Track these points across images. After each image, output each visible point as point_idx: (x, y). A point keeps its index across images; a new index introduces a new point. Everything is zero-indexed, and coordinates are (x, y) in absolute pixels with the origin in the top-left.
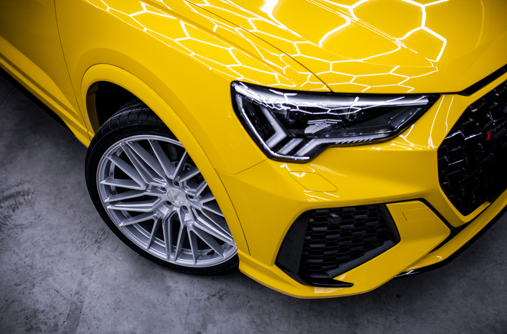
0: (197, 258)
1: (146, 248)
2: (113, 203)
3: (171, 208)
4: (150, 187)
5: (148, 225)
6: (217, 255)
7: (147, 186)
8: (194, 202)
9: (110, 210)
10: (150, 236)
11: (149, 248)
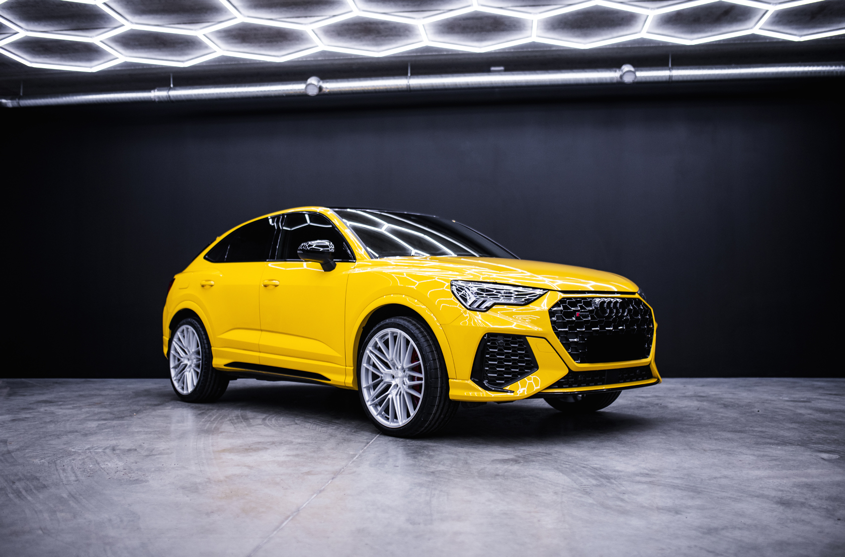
0: (379, 414)
1: (364, 386)
2: (371, 352)
3: (392, 380)
4: (393, 362)
5: (375, 377)
6: (389, 421)
7: (392, 360)
8: (403, 387)
9: (367, 353)
10: (371, 382)
11: (365, 388)
